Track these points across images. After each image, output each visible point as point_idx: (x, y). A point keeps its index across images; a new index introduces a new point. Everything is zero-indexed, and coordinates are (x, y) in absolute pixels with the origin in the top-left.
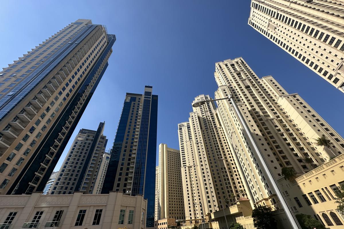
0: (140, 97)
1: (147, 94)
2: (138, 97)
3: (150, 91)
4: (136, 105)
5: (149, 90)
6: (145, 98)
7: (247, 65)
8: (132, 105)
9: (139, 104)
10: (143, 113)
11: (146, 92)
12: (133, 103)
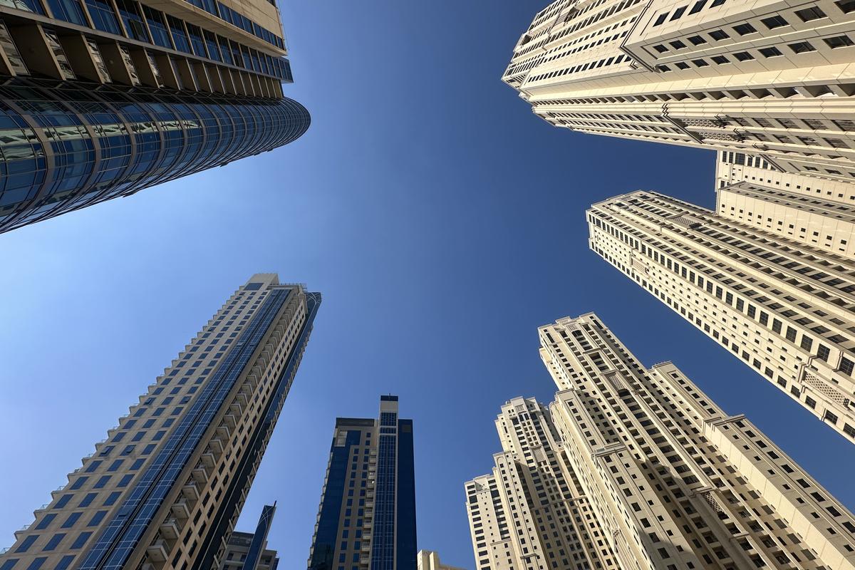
0: (369, 429)
1: (388, 418)
2: (364, 431)
3: (392, 411)
4: (361, 456)
5: (390, 407)
6: (381, 432)
7: (609, 332)
8: (352, 455)
9: (367, 451)
10: (379, 479)
11: (383, 415)
12: (353, 448)
